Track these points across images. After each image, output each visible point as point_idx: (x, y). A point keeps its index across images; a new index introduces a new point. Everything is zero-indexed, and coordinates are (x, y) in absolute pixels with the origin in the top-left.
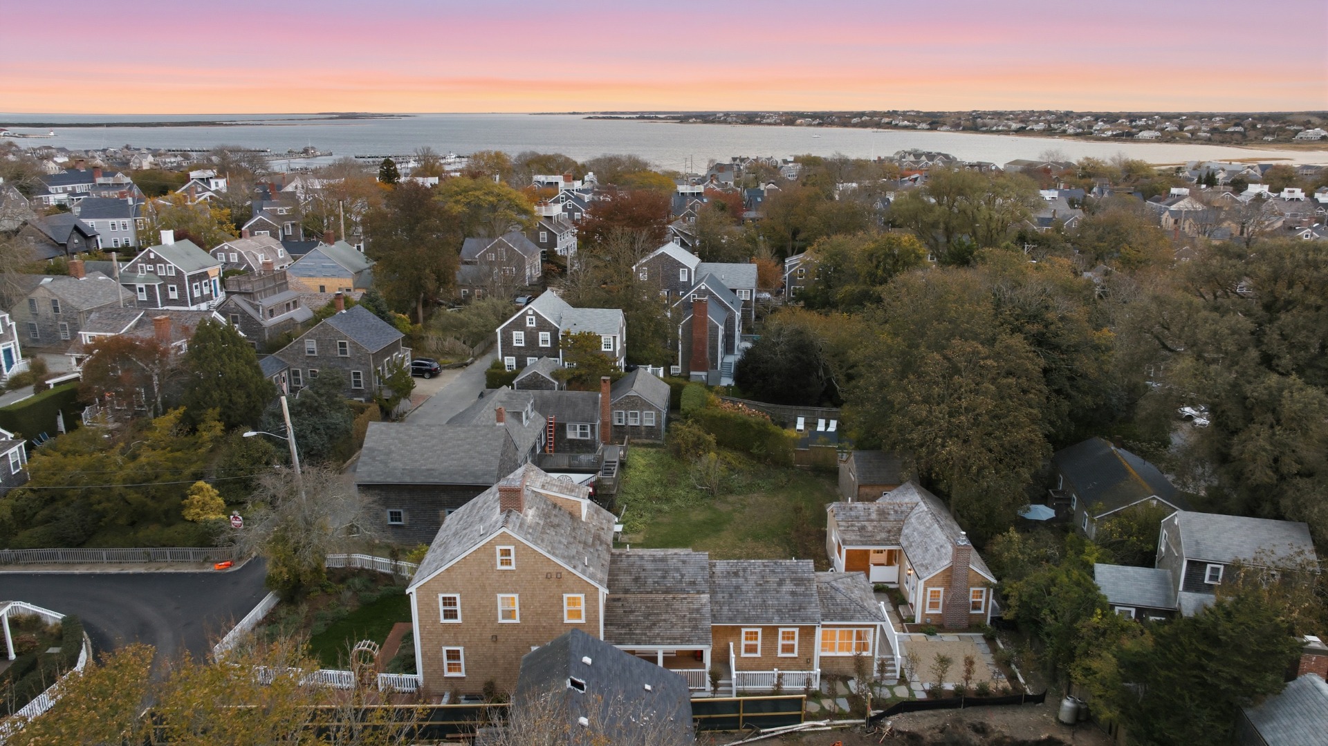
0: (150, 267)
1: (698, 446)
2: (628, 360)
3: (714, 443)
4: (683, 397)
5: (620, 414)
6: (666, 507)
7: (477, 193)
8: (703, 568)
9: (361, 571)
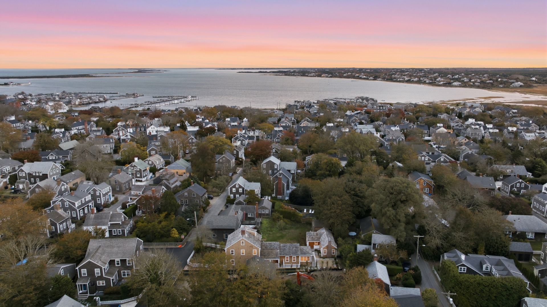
0: (132, 168)
1: (279, 219)
2: (261, 195)
3: (282, 217)
4: (275, 206)
5: (260, 211)
6: (271, 233)
7: (217, 141)
8: (278, 245)
9: (209, 247)
